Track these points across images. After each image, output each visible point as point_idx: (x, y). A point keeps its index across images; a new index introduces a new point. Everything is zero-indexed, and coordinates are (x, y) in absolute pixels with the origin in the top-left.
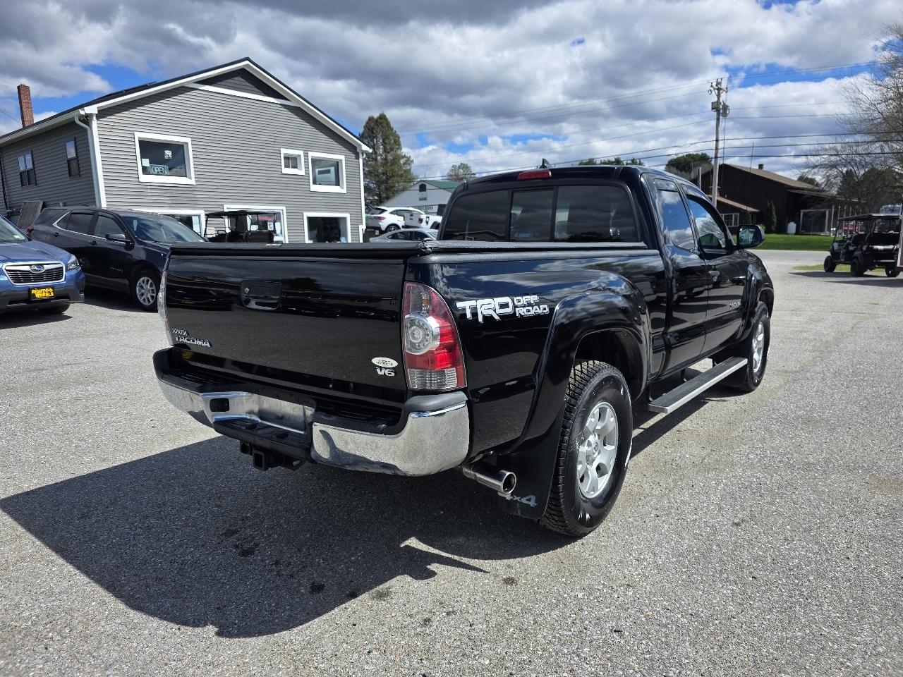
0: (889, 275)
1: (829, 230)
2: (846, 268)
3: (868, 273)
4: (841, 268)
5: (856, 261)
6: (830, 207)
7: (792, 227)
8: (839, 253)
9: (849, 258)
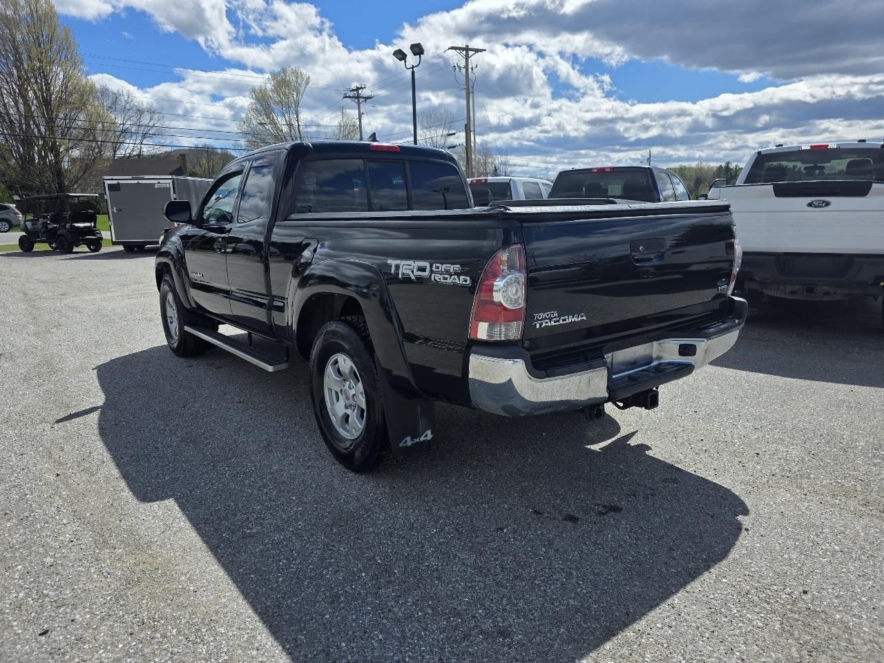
0: (93, 250)
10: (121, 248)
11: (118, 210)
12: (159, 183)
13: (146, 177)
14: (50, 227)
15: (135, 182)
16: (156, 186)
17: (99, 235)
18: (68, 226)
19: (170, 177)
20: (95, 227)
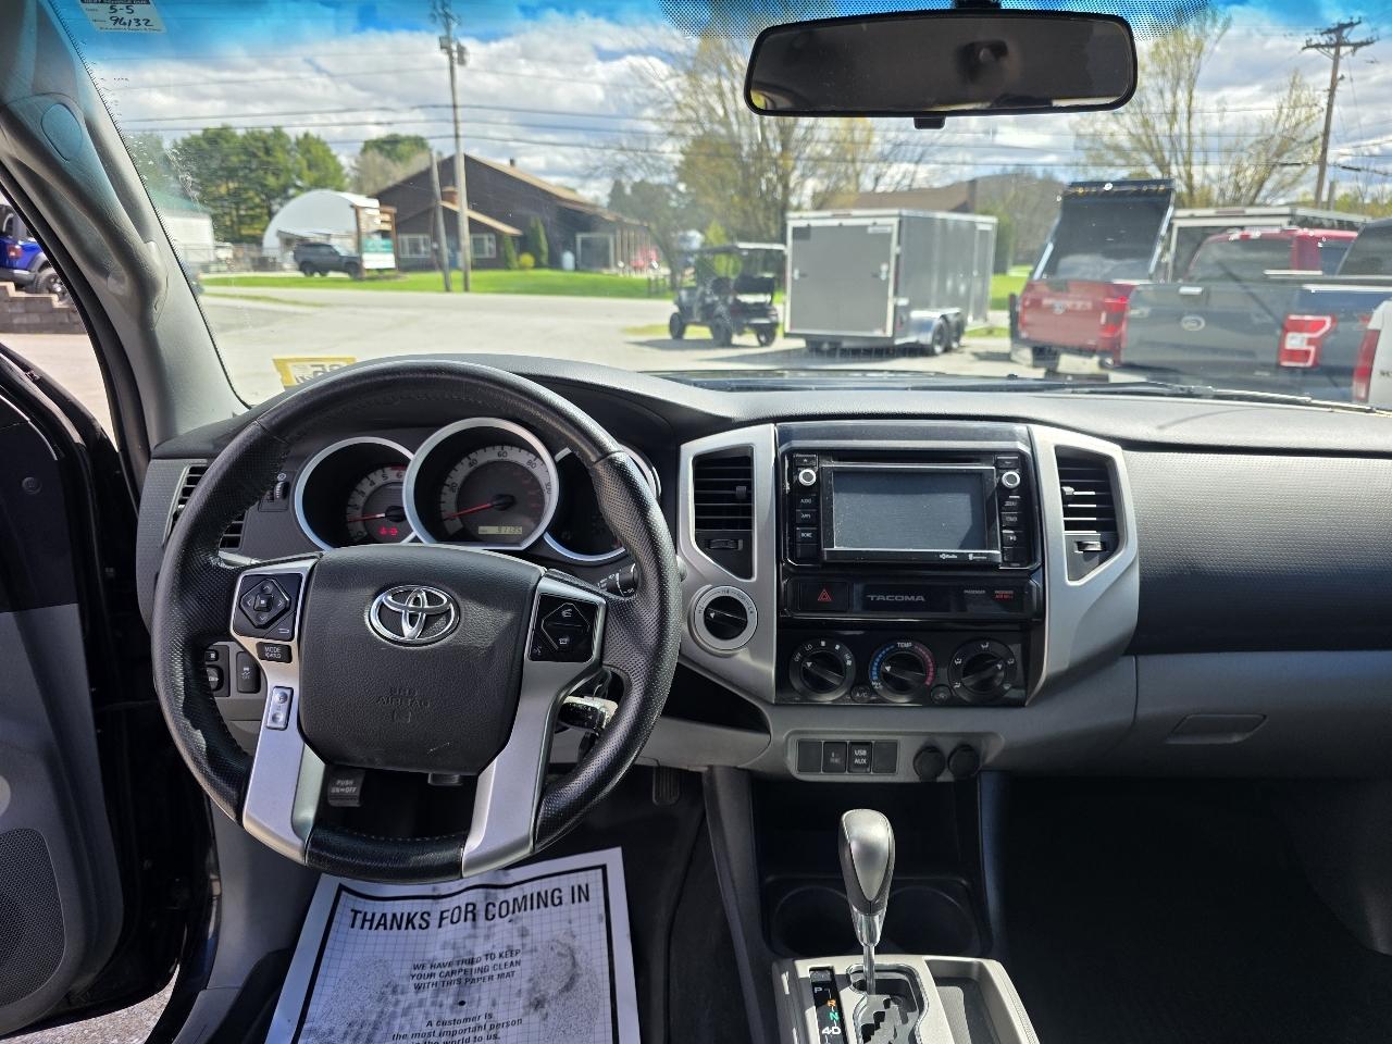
0: (762, 344)
1: (616, 265)
2: (704, 333)
3: (736, 339)
4: (695, 332)
5: (718, 321)
6: (614, 232)
7: (568, 258)
8: (690, 309)
9: (708, 316)
10: (801, 343)
11: (802, 275)
12: (875, 224)
13: (855, 212)
14: (708, 300)
15: (835, 222)
16: (870, 230)
17: (774, 318)
18: (730, 300)
19: (896, 211)
20: (771, 303)
